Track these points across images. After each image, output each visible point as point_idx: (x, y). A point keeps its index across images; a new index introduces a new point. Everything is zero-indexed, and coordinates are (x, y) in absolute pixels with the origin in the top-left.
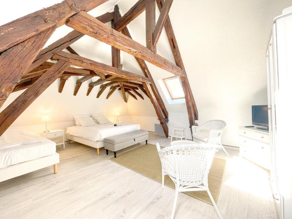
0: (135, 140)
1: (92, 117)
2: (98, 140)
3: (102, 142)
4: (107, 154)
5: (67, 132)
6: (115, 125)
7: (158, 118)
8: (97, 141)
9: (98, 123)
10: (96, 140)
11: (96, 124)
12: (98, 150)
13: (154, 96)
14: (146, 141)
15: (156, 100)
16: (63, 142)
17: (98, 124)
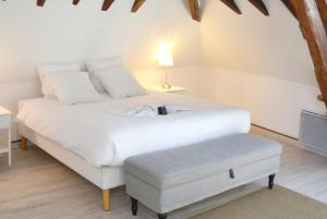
0: (232, 176)
1: (86, 70)
2: (105, 162)
3: (118, 170)
4: (135, 213)
5: (20, 116)
6: (162, 111)
7: (320, 93)
8: (103, 166)
9: (106, 92)
10: (100, 163)
11: (100, 96)
12: (106, 195)
13: (317, 12)
14: (271, 178)
15: (321, 24)
16: (7, 146)
17: (105, 96)
